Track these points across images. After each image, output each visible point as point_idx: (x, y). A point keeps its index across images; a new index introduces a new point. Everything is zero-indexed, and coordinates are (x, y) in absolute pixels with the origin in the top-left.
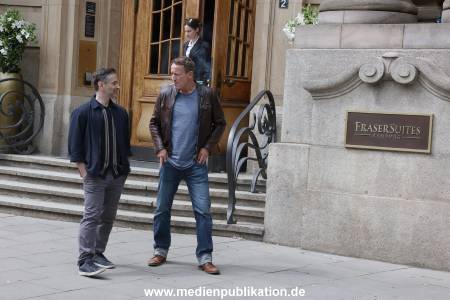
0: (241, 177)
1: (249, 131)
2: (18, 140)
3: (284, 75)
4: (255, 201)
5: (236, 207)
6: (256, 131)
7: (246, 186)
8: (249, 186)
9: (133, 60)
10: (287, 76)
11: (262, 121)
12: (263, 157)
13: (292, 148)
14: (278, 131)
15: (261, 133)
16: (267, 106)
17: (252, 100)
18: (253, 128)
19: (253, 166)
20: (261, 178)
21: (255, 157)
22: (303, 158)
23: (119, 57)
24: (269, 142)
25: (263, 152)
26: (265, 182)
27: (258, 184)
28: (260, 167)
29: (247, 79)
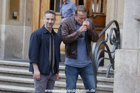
0: (100, 69)
1: (104, 43)
3: (123, 12)
4: (108, 82)
5: (98, 85)
6: (108, 43)
8: (105, 74)
10: (125, 12)
11: (112, 38)
12: (113, 58)
13: (129, 52)
14: (121, 43)
15: (111, 44)
16: (115, 29)
17: (106, 25)
18: (107, 41)
20: (111, 69)
21: (108, 57)
25: (112, 55)
26: (113, 72)
27: (110, 72)
28: (111, 63)
29: (104, 14)
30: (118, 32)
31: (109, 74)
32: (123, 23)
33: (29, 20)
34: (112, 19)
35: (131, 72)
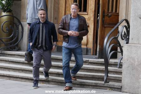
0: (112, 61)
2: (11, 44)
5: (109, 75)
8: (117, 65)
9: (66, 5)
11: (123, 34)
13: (134, 46)
15: (123, 39)
16: (125, 26)
21: (120, 51)
30: (129, 29)
31: (120, 65)
33: (56, 19)
35: (136, 63)
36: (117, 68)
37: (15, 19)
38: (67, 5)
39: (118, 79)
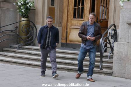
0: (105, 54)
1: (107, 38)
2: (28, 41)
3: (119, 19)
4: (110, 62)
5: (103, 64)
6: (110, 38)
7: (106, 57)
8: (108, 57)
10: (120, 19)
11: (112, 35)
12: (112, 47)
13: (122, 44)
14: (117, 38)
15: (112, 38)
16: (114, 29)
17: (108, 27)
18: (109, 37)
19: (109, 50)
20: (111, 54)
21: (110, 47)
22: (126, 47)
23: (62, 12)
24: (114, 42)
25: (112, 45)
26: (113, 56)
27: (111, 56)
28: (111, 50)
29: (107, 20)
30: (116, 31)
31: (110, 57)
32: (119, 26)
33: (60, 23)
34: (112, 23)
35: (124, 56)
36: (108, 59)
37: (31, 23)
38: (69, 14)
39: (109, 67)
